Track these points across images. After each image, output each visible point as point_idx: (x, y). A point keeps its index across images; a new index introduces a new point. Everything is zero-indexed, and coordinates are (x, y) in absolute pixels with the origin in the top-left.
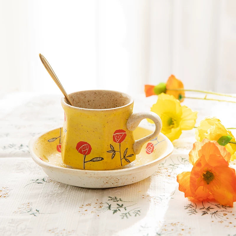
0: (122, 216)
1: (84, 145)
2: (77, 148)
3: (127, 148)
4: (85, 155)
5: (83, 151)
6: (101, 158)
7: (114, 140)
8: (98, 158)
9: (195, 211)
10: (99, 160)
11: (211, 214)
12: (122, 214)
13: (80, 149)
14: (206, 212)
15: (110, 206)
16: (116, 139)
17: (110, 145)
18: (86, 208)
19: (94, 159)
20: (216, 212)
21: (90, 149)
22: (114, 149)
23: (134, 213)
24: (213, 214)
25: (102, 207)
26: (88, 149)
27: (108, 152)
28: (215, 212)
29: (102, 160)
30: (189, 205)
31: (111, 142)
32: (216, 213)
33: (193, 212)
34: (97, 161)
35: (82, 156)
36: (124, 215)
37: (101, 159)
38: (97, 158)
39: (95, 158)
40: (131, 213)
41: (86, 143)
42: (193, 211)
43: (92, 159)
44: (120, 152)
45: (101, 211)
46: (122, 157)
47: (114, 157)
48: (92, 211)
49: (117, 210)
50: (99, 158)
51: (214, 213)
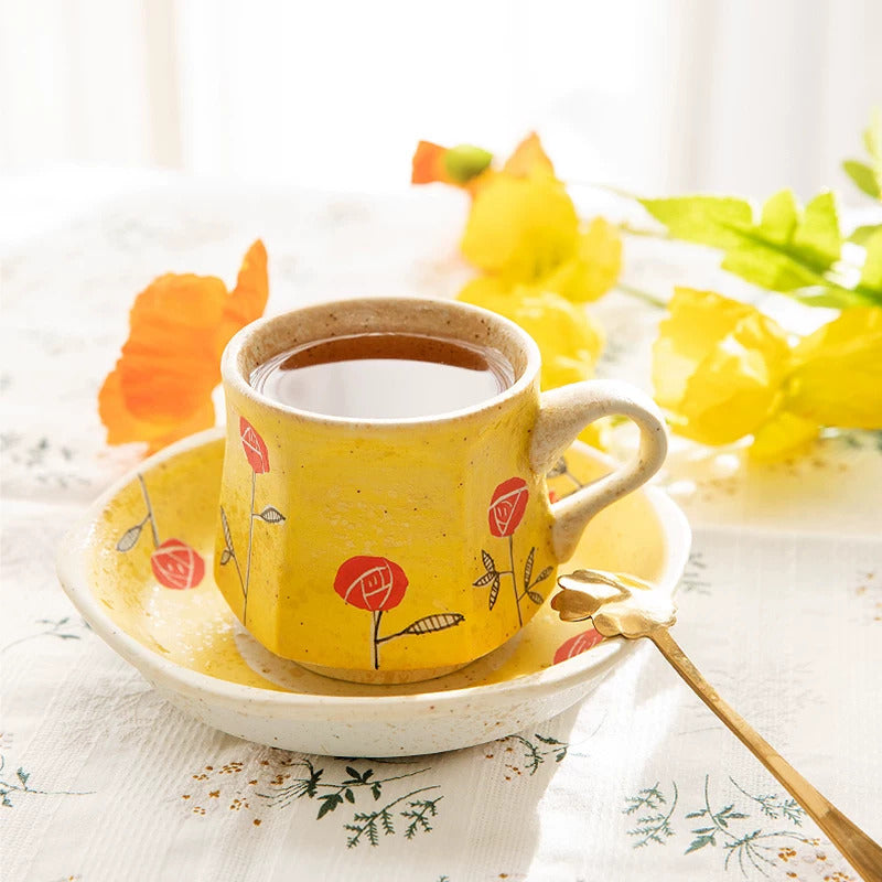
0: (353, 829)
1: (374, 570)
2: (340, 586)
3: (533, 549)
4: (377, 612)
5: (365, 596)
6: (453, 615)
7: (495, 531)
8: (441, 618)
9: (666, 823)
10: (444, 624)
11: (728, 846)
12: (357, 818)
13: (351, 587)
14: (709, 834)
15: (315, 778)
16: (498, 522)
17: (483, 552)
18: (217, 780)
19: (421, 624)
20: (750, 835)
21: (401, 585)
22: (493, 566)
23: (406, 814)
24: (738, 849)
25: (285, 780)
26: (390, 585)
27: (476, 584)
28: (747, 840)
29: (456, 623)
30: (646, 791)
31: (485, 540)
32: (751, 842)
33: (657, 829)
34: (436, 630)
35: (366, 618)
36: (362, 824)
37: (451, 620)
38: (434, 619)
39: (423, 620)
40: (395, 812)
41: (380, 561)
42: (656, 824)
43: (412, 626)
44: (513, 572)
45: (276, 800)
46: (521, 589)
47: (495, 598)
48: (236, 801)
49: (343, 795)
50: (444, 615)
51: (740, 843)
